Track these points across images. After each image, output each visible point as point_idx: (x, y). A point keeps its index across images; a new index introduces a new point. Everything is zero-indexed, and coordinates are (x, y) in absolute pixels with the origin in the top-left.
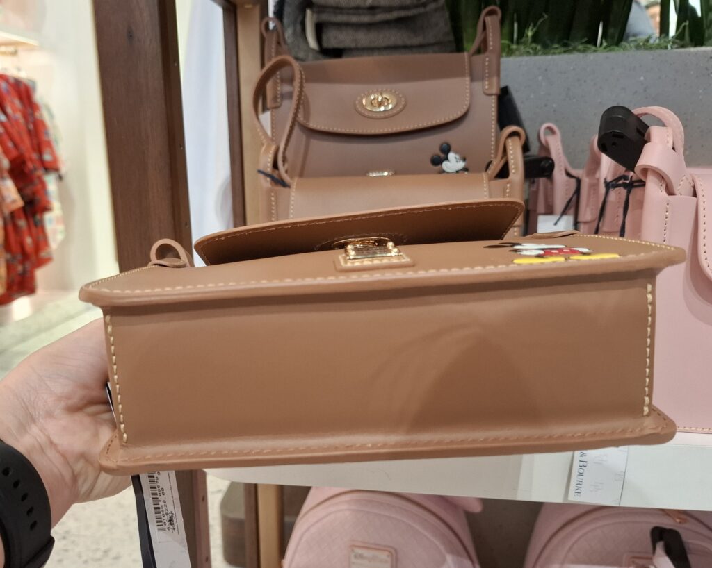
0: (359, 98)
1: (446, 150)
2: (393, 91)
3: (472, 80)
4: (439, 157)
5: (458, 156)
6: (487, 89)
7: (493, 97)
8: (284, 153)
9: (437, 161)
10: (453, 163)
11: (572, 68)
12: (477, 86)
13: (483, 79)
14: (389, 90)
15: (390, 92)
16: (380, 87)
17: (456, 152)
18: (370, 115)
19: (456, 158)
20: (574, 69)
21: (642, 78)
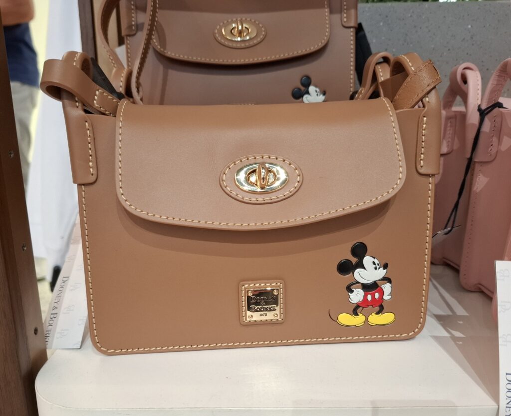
0: (218, 27)
1: (307, 83)
2: (253, 21)
3: (331, 12)
4: (300, 89)
5: (318, 90)
6: (345, 22)
7: (352, 29)
8: (138, 78)
9: (298, 95)
10: (314, 96)
11: (409, 15)
12: (336, 17)
13: (341, 12)
14: (248, 19)
15: (250, 22)
16: (239, 17)
17: (316, 86)
18: (230, 44)
19: (316, 91)
20: (411, 16)
21: (470, 26)
